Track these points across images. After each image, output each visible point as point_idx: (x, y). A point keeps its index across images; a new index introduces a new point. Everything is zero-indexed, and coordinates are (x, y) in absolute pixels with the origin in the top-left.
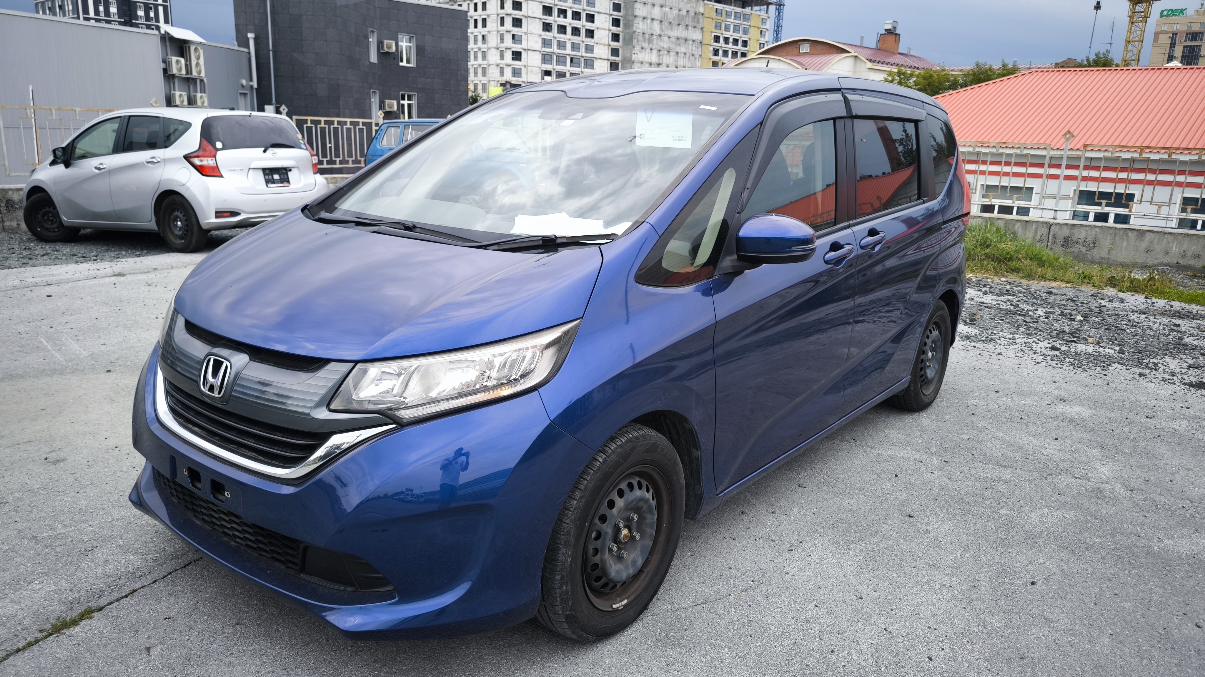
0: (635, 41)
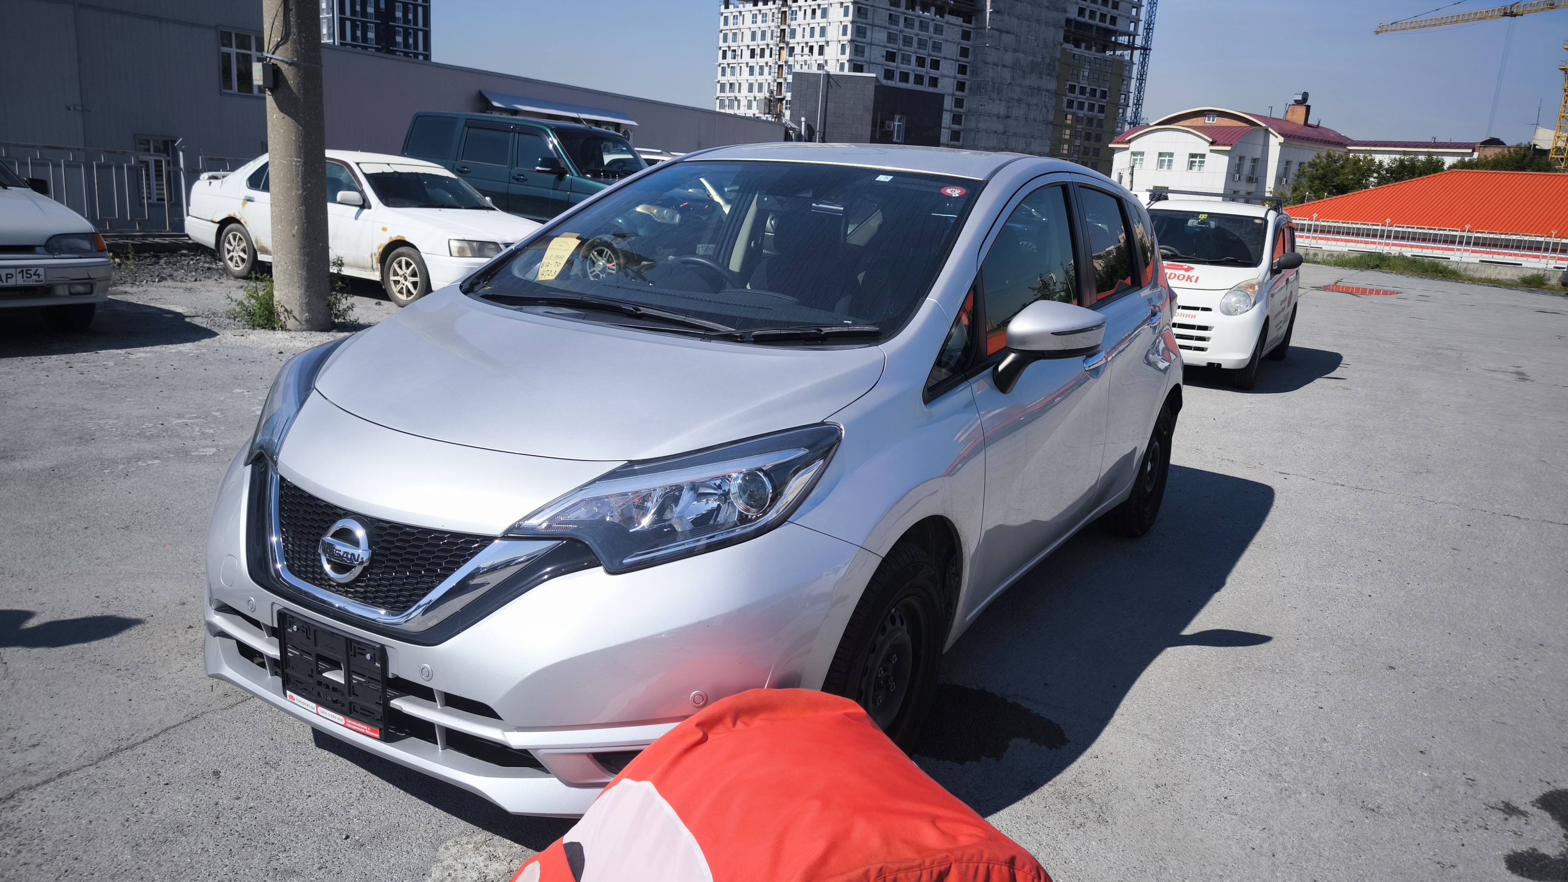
0: (983, 91)
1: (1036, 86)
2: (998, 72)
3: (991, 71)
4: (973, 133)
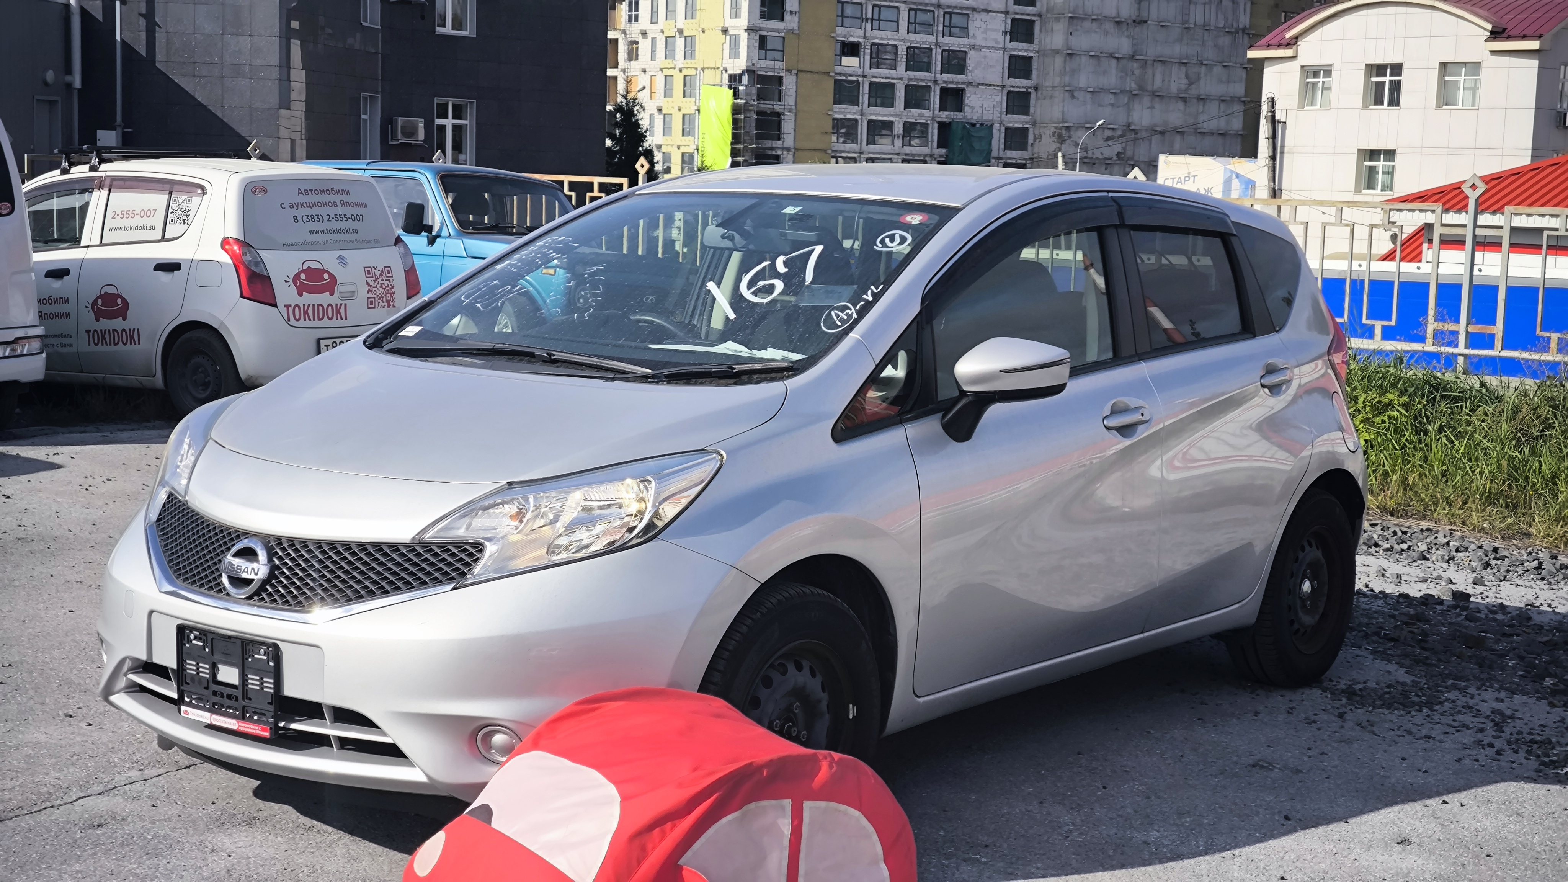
4: (1059, 60)
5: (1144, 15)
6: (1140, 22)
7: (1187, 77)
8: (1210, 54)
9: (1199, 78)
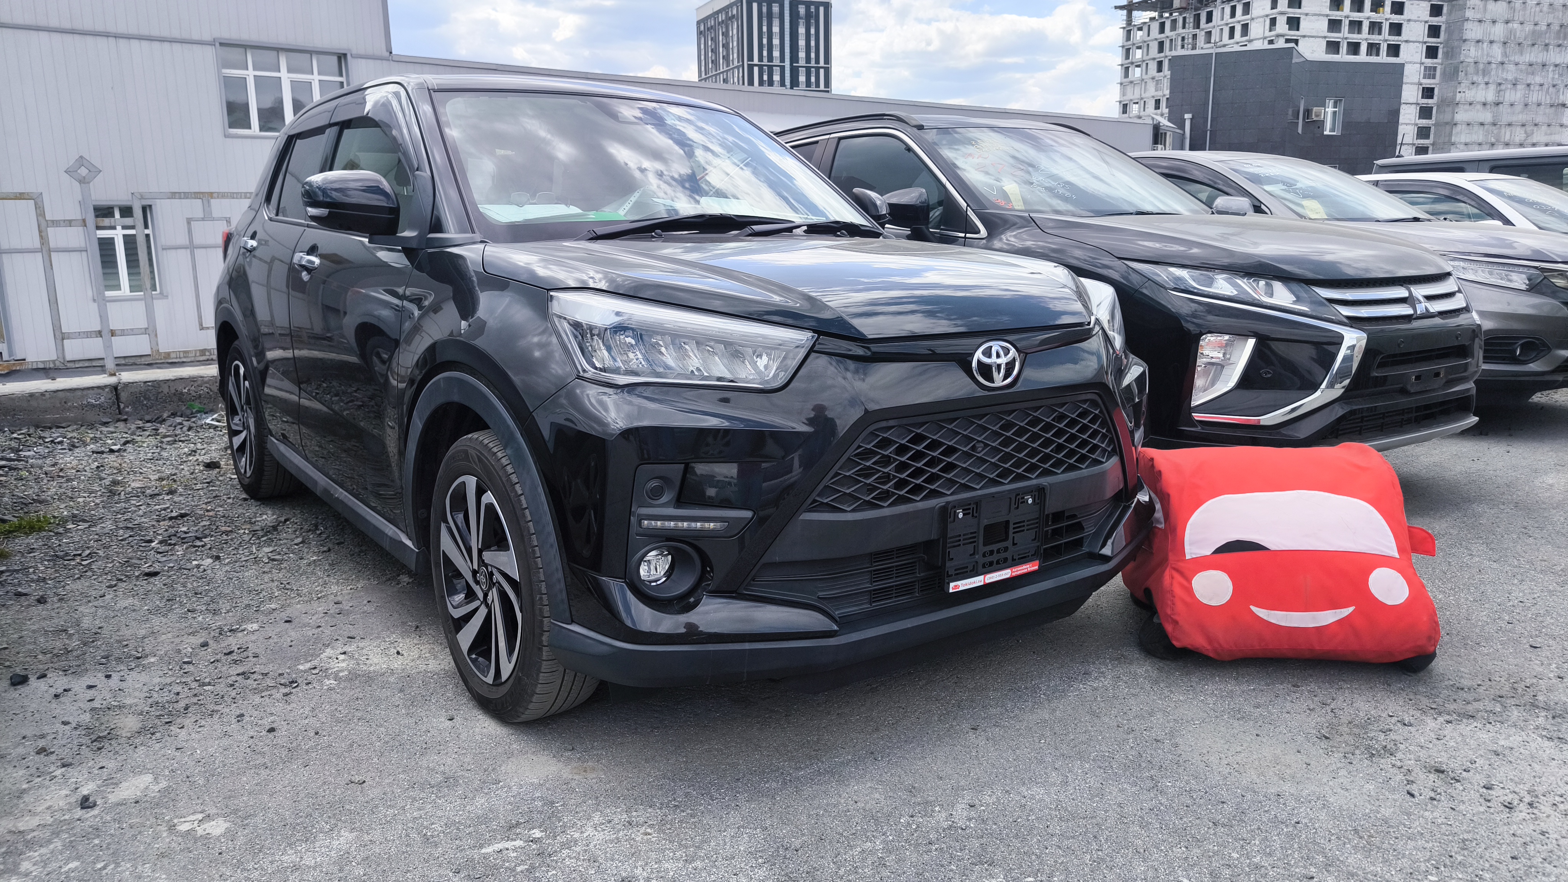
0: (1461, 75)
1: (1539, 60)
2: (1483, 49)
3: (1473, 49)
4: (1448, 128)
5: (1501, 99)
6: (1498, 104)
7: (1526, 132)
8: (1539, 119)
9: (1533, 133)
